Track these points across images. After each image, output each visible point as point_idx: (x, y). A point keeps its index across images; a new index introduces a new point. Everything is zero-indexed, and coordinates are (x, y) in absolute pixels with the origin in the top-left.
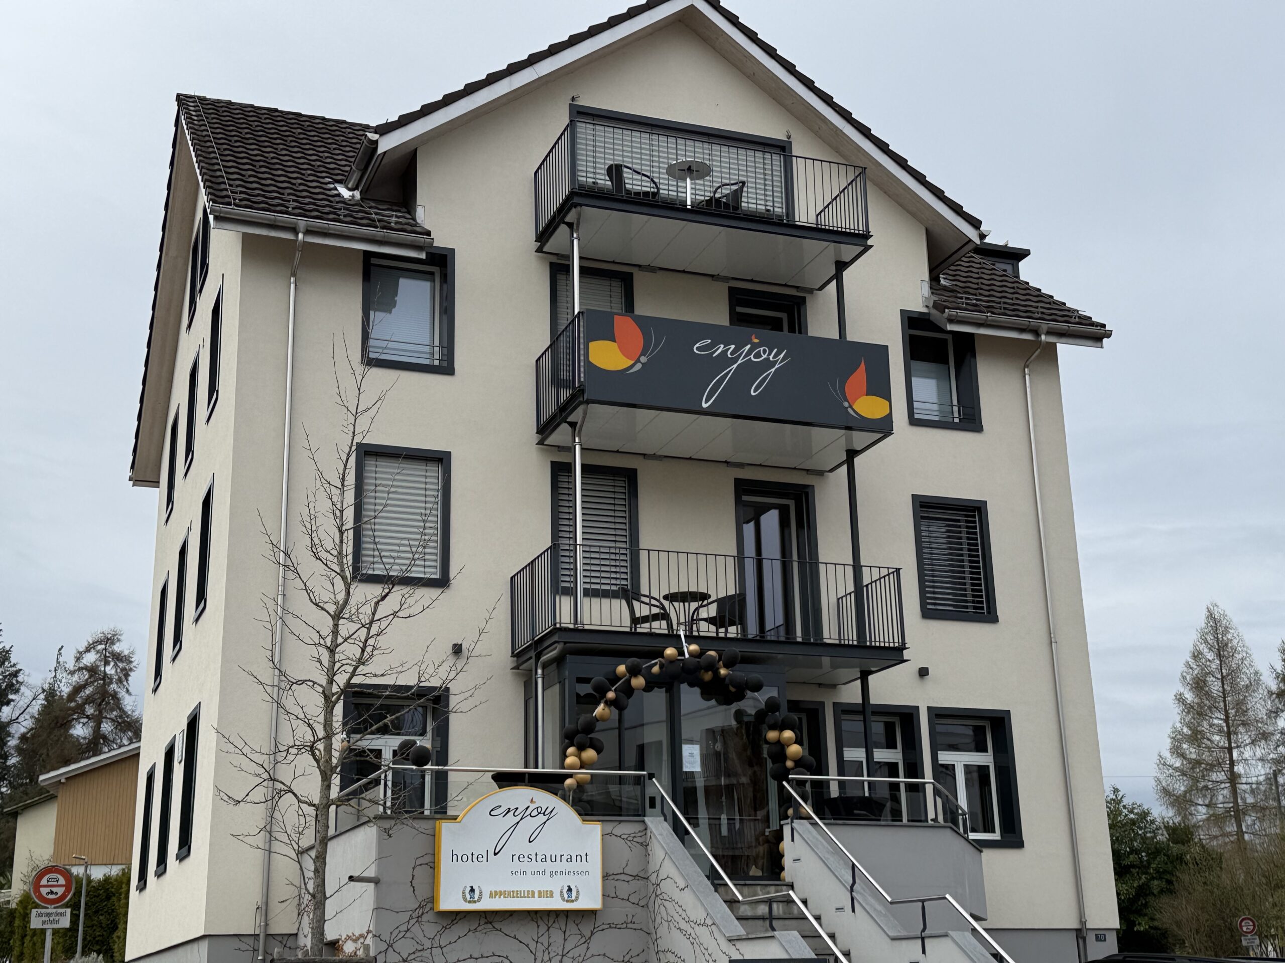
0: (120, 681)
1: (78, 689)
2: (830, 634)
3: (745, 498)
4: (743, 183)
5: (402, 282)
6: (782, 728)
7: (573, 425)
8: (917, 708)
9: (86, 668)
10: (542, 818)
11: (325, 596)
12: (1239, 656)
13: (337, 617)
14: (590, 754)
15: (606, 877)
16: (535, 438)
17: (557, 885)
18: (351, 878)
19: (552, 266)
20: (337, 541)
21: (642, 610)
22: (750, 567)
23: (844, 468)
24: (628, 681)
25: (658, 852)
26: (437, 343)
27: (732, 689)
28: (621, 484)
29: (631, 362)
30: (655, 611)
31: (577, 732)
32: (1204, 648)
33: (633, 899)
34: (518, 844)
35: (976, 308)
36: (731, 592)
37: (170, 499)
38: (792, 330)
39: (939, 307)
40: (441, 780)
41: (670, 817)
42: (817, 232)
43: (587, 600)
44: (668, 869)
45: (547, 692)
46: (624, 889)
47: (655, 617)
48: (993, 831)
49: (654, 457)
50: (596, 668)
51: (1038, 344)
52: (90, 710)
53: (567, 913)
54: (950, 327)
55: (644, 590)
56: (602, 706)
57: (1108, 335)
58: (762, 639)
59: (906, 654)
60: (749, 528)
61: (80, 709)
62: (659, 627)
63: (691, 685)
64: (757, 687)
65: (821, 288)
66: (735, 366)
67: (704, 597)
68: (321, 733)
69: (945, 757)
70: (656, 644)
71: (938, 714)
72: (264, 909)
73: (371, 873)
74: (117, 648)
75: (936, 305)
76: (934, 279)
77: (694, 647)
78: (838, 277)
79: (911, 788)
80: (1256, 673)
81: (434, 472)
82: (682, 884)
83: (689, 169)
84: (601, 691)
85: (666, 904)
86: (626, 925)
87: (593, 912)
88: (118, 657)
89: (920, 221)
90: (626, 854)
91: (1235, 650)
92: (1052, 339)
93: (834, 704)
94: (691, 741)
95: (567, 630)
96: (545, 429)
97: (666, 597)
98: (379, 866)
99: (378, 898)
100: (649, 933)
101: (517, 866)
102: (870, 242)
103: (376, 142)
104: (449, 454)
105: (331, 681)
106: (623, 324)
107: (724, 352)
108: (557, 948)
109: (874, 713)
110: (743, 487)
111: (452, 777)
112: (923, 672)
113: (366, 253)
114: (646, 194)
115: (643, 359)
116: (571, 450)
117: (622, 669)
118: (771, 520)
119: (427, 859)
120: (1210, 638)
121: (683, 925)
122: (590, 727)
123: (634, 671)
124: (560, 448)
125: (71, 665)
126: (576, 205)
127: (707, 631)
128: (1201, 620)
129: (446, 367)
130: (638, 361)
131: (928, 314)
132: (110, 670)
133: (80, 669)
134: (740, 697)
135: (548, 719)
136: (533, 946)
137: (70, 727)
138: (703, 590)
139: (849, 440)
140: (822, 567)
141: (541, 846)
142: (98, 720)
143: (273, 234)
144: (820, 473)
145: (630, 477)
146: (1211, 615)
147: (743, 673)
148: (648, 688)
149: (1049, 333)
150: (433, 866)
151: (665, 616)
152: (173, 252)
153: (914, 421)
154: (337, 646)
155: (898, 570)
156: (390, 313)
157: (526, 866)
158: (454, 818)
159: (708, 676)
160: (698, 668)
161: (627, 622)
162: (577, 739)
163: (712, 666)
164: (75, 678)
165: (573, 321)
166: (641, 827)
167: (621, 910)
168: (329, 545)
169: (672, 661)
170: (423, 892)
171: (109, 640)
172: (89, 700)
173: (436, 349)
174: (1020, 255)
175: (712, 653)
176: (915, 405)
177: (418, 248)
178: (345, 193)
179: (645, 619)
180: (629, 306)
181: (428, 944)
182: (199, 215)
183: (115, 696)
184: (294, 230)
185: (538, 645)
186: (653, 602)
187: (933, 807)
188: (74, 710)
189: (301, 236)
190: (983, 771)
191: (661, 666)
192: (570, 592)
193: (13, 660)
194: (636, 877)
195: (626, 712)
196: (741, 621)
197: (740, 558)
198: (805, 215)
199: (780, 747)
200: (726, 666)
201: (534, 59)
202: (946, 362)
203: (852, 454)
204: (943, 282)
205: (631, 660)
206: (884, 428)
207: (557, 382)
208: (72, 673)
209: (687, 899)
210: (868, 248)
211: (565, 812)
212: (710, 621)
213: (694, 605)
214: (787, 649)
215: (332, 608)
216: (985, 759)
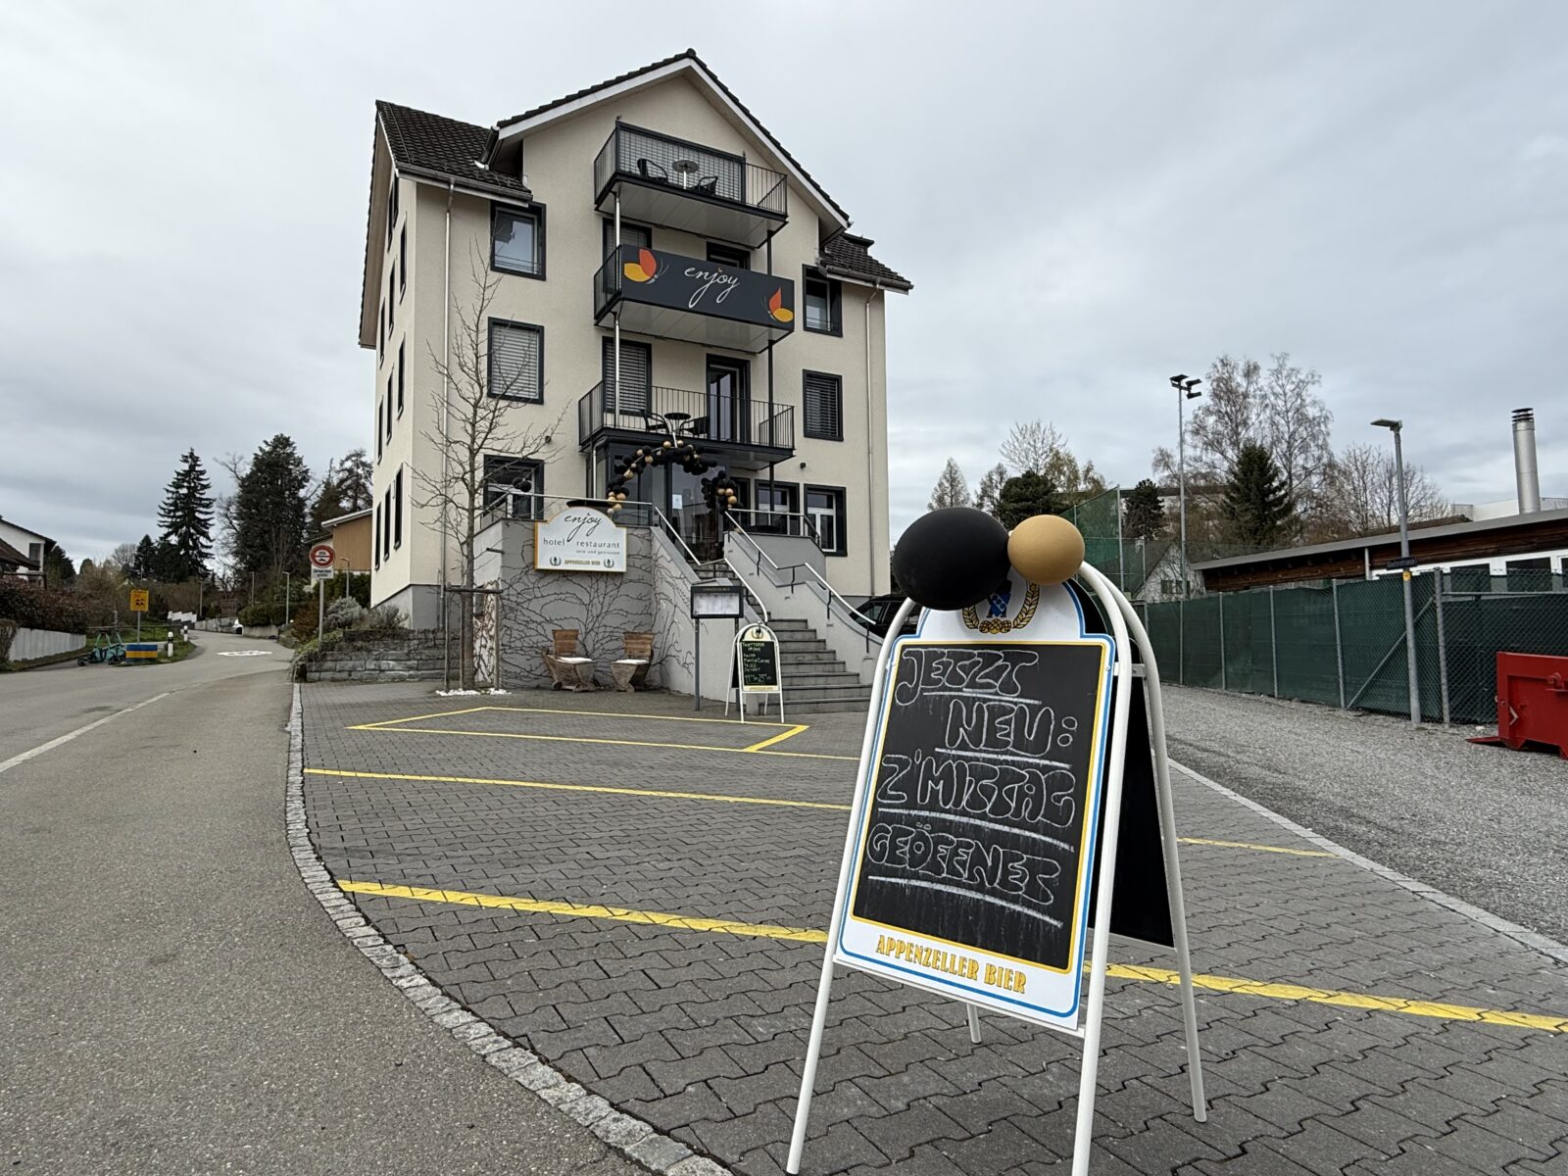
0: (366, 478)
1: (342, 481)
2: (755, 440)
3: (712, 366)
4: (717, 178)
5: (515, 223)
6: (726, 488)
7: (615, 314)
8: (798, 484)
9: (346, 469)
10: (594, 524)
11: (468, 394)
12: (960, 486)
13: (476, 406)
14: (622, 495)
15: (628, 556)
16: (594, 321)
17: (602, 559)
18: (488, 549)
19: (604, 220)
20: (475, 361)
21: (652, 423)
22: (713, 400)
23: (767, 351)
24: (644, 458)
25: (656, 544)
26: (536, 261)
27: (700, 466)
28: (643, 352)
29: (648, 278)
30: (659, 423)
31: (614, 484)
32: (944, 481)
33: (643, 568)
34: (581, 536)
35: (844, 266)
36: (702, 416)
37: (382, 354)
38: (741, 266)
39: (823, 264)
40: (540, 501)
41: (665, 527)
42: (757, 211)
43: (621, 416)
44: (662, 552)
45: (599, 465)
46: (638, 563)
47: (660, 427)
48: (832, 548)
49: (661, 338)
50: (626, 451)
51: (875, 289)
52: (350, 493)
53: (607, 573)
54: (829, 276)
55: (654, 411)
56: (629, 471)
57: (911, 287)
58: (718, 441)
59: (794, 453)
60: (714, 386)
61: (344, 492)
62: (662, 431)
63: (678, 463)
64: (714, 465)
65: (759, 247)
66: (708, 285)
67: (688, 416)
68: (468, 468)
69: (811, 511)
70: (660, 439)
71: (809, 488)
72: (443, 572)
73: (499, 547)
74: (363, 459)
75: (822, 263)
76: (821, 249)
77: (680, 442)
78: (768, 240)
79: (793, 518)
80: (968, 494)
81: (536, 338)
82: (669, 559)
83: (686, 166)
84: (628, 462)
85: (662, 570)
86: (639, 581)
87: (622, 573)
88: (364, 464)
89: (817, 214)
90: (640, 546)
91: (959, 482)
92: (882, 288)
93: (756, 480)
94: (678, 494)
95: (609, 429)
96: (599, 316)
97: (666, 416)
98: (503, 544)
99: (503, 561)
100: (652, 586)
101: (580, 548)
102: (787, 220)
103: (498, 132)
104: (542, 327)
105: (473, 442)
106: (644, 254)
107: (702, 276)
108: (602, 591)
109: (776, 486)
110: (711, 359)
111: (545, 500)
112: (803, 466)
113: (492, 201)
114: (660, 178)
115: (656, 276)
116: (614, 330)
117: (640, 452)
118: (726, 381)
119: (531, 542)
120: (948, 476)
121: (669, 579)
122: (623, 480)
123: (647, 453)
124: (608, 329)
125: (338, 468)
126: (618, 181)
127: (687, 434)
128: (944, 467)
129: (541, 276)
130: (653, 277)
131: (817, 268)
132: (360, 471)
133: (343, 470)
134: (704, 470)
135: (600, 479)
136: (589, 589)
137: (340, 502)
138: (686, 412)
139: (770, 334)
140: (752, 403)
141: (592, 539)
142: (355, 498)
143: (435, 184)
144: (754, 354)
145: (648, 348)
146: (949, 465)
147: (707, 457)
148: (654, 464)
149: (881, 284)
150: (534, 546)
151: (665, 426)
152: (378, 204)
153: (806, 329)
154: (476, 423)
155: (792, 407)
156: (508, 242)
157: (585, 548)
158: (546, 521)
159: (688, 458)
160: (682, 453)
161: (644, 426)
162: (614, 488)
163: (690, 453)
164: (341, 475)
165: (615, 252)
166: (648, 531)
167: (635, 574)
168: (470, 365)
169: (667, 448)
170: (528, 560)
171: (359, 455)
172: (349, 488)
173: (535, 265)
174: (868, 243)
175: (691, 446)
176: (808, 320)
177: (524, 200)
178: (481, 166)
179: (654, 428)
180: (649, 245)
181: (531, 586)
182: (392, 179)
183: (364, 485)
184: (448, 183)
185: (594, 438)
186: (659, 418)
187: (804, 529)
188: (341, 493)
189: (452, 187)
190: (830, 518)
191: (662, 451)
192: (612, 411)
193: (304, 464)
194: (645, 557)
195: (642, 475)
196: (708, 431)
197: (708, 395)
198: (753, 199)
199: (726, 497)
200: (697, 453)
201: (595, 89)
202: (825, 297)
203: (772, 343)
204: (826, 251)
205: (644, 447)
206: (789, 328)
207: (606, 290)
208: (339, 472)
209: (672, 567)
210: (786, 223)
211: (606, 522)
212: (690, 430)
213: (681, 421)
214: (732, 446)
215: (472, 401)
216: (832, 512)
